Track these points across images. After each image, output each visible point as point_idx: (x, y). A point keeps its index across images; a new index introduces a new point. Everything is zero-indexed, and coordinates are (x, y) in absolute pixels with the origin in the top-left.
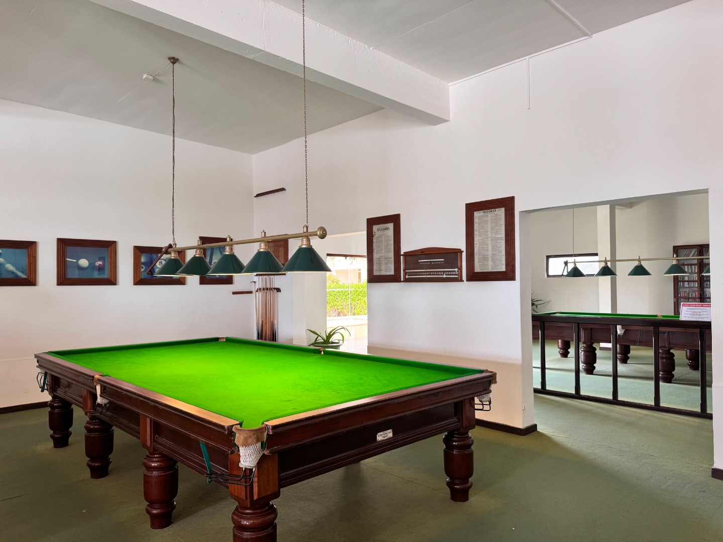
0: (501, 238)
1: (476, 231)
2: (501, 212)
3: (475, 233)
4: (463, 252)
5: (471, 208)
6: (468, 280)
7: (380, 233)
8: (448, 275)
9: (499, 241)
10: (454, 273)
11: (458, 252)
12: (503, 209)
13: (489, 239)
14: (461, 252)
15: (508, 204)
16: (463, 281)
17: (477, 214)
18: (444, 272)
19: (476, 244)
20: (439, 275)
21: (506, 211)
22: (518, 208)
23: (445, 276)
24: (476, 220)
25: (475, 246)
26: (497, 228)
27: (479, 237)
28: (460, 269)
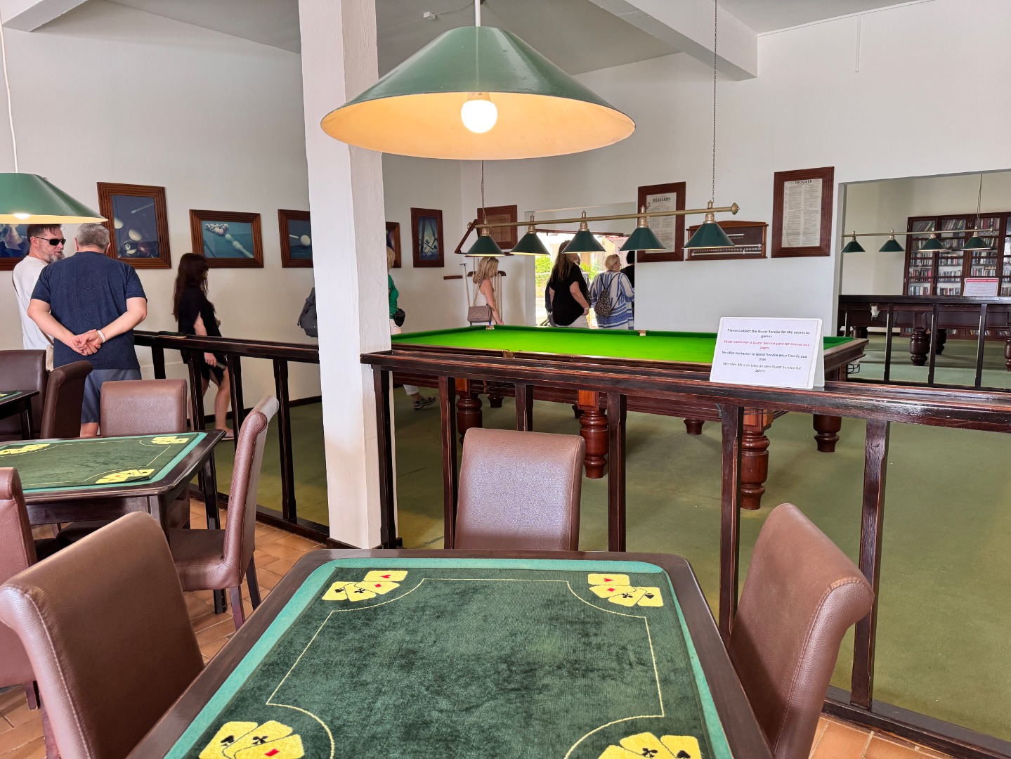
0: (816, 212)
1: (786, 203)
2: (818, 183)
3: (785, 205)
4: (768, 225)
5: (781, 178)
6: (773, 256)
7: (657, 204)
8: (749, 251)
9: (813, 215)
10: (756, 249)
11: (762, 226)
12: (821, 180)
13: (802, 212)
14: (765, 225)
15: (826, 175)
16: (766, 258)
17: (787, 185)
18: (743, 248)
19: (786, 217)
20: (736, 251)
21: (823, 182)
22: (838, 179)
23: (744, 253)
24: (786, 192)
25: (784, 219)
26: (812, 200)
27: (790, 209)
28: (764, 244)
